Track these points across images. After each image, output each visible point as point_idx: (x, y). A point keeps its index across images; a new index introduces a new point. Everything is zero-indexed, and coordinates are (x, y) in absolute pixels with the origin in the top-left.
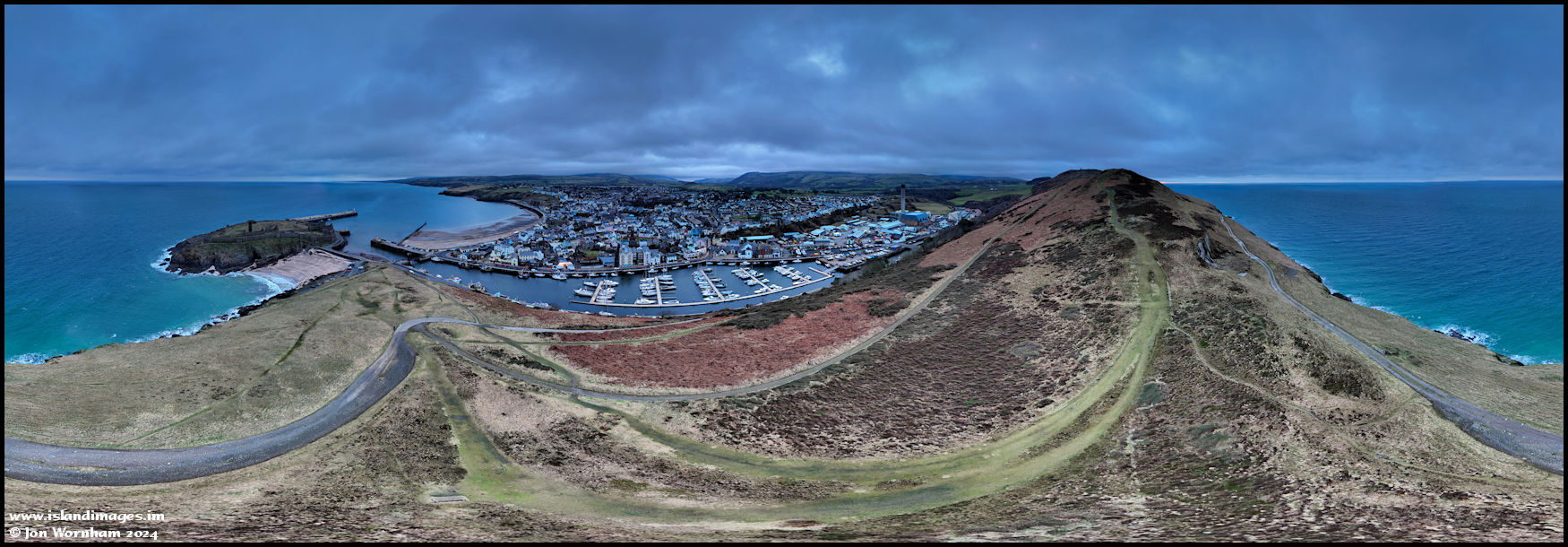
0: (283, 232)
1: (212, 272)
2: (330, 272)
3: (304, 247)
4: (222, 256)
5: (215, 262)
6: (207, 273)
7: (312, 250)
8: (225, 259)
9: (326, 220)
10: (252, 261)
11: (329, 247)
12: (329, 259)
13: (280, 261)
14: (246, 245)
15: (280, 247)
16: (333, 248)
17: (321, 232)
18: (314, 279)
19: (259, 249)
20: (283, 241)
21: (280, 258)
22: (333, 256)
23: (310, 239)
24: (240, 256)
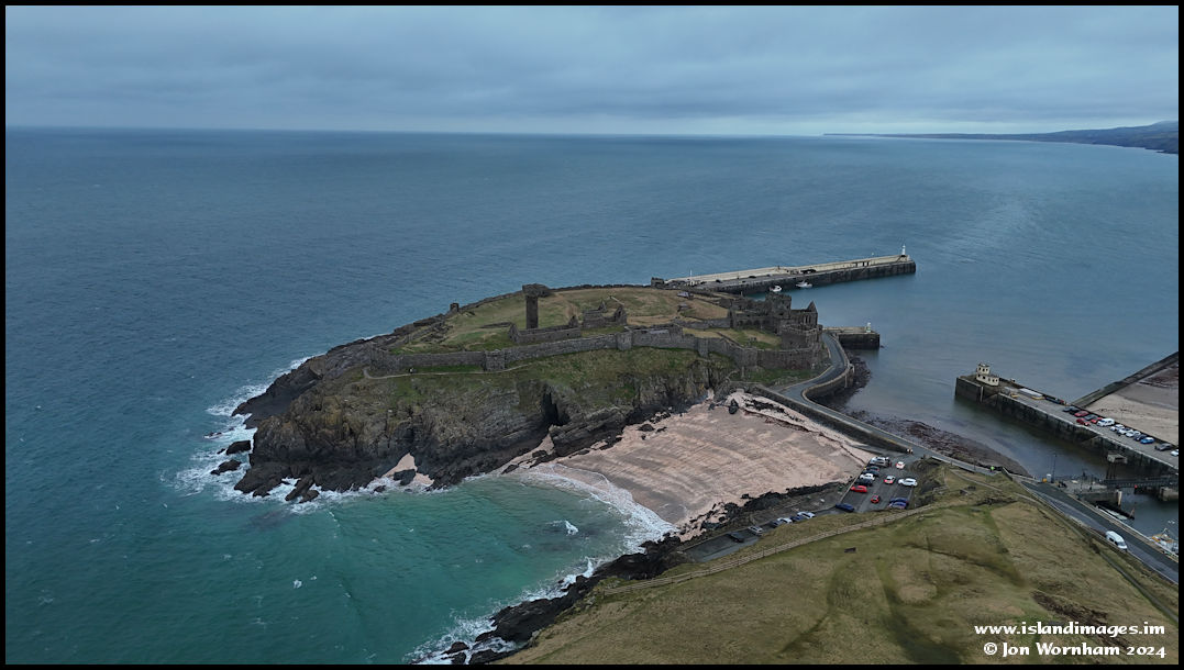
0: (643, 330)
1: (404, 478)
2: (797, 482)
3: (711, 385)
4: (438, 416)
5: (413, 439)
6: (387, 481)
7: (739, 397)
8: (449, 429)
9: (790, 285)
10: (538, 431)
11: (797, 391)
12: (795, 436)
13: (631, 433)
14: (518, 373)
15: (630, 381)
16: (815, 397)
17: (772, 330)
18: (741, 504)
19: (561, 390)
20: (643, 363)
21: (631, 419)
22: (809, 424)
23: (732, 357)
24: (498, 415)
